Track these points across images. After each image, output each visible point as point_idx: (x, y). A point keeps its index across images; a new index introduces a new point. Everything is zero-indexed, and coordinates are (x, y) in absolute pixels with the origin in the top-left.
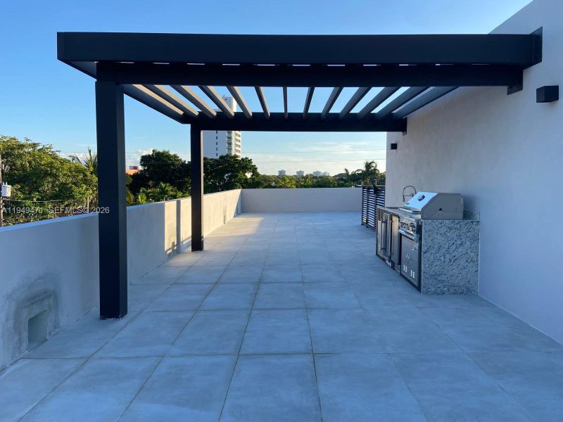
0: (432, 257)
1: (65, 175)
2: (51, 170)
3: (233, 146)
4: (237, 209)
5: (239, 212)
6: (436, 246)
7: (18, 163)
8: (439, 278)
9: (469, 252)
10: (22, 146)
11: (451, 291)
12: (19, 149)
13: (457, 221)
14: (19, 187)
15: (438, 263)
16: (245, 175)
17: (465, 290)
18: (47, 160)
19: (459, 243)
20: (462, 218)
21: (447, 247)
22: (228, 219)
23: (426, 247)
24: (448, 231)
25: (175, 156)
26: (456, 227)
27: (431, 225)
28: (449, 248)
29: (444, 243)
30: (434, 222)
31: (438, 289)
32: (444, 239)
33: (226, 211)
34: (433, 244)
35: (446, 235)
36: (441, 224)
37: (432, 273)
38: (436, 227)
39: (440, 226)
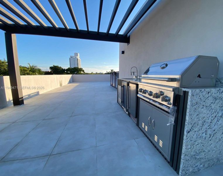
0: (195, 135)
4: (70, 80)
5: (71, 82)
6: (200, 122)
8: (198, 157)
13: (222, 90)
15: (200, 141)
16: (81, 72)
17: (216, 161)
19: (221, 114)
22: (63, 85)
23: (191, 124)
24: (214, 102)
25: (60, 67)
26: (220, 97)
27: (198, 96)
28: (211, 122)
29: (208, 117)
30: (201, 92)
31: (196, 168)
32: (209, 112)
33: (62, 82)
34: (198, 120)
35: (211, 108)
36: (208, 94)
37: (192, 153)
38: (204, 98)
39: (207, 96)
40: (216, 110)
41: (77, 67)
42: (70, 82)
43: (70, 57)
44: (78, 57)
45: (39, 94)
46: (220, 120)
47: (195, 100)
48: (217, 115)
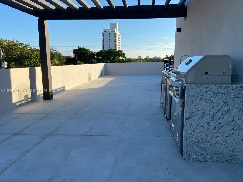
0: (195, 124)
1: (34, 58)
2: (28, 55)
3: (117, 45)
6: (200, 113)
7: (14, 52)
8: (202, 146)
9: (236, 119)
10: (15, 45)
11: (215, 158)
12: (14, 46)
13: (224, 86)
14: (14, 63)
15: (202, 130)
16: (119, 58)
17: (229, 158)
18: (26, 51)
19: (227, 109)
20: (230, 82)
21: (212, 113)
22: (93, 79)
23: (189, 112)
24: (214, 97)
25: (88, 50)
26: (223, 92)
27: (194, 90)
28: (213, 115)
29: (209, 109)
30: (198, 86)
31: (200, 156)
32: (209, 105)
33: (90, 74)
34: (196, 110)
35: (211, 101)
36: (206, 89)
37: (194, 140)
38: (201, 92)
39: (205, 91)
40: (218, 104)
41: (114, 48)
42: (102, 75)
43: (103, 32)
44: (117, 31)
45: (65, 90)
46: (227, 115)
47: (191, 93)
48: (221, 109)
